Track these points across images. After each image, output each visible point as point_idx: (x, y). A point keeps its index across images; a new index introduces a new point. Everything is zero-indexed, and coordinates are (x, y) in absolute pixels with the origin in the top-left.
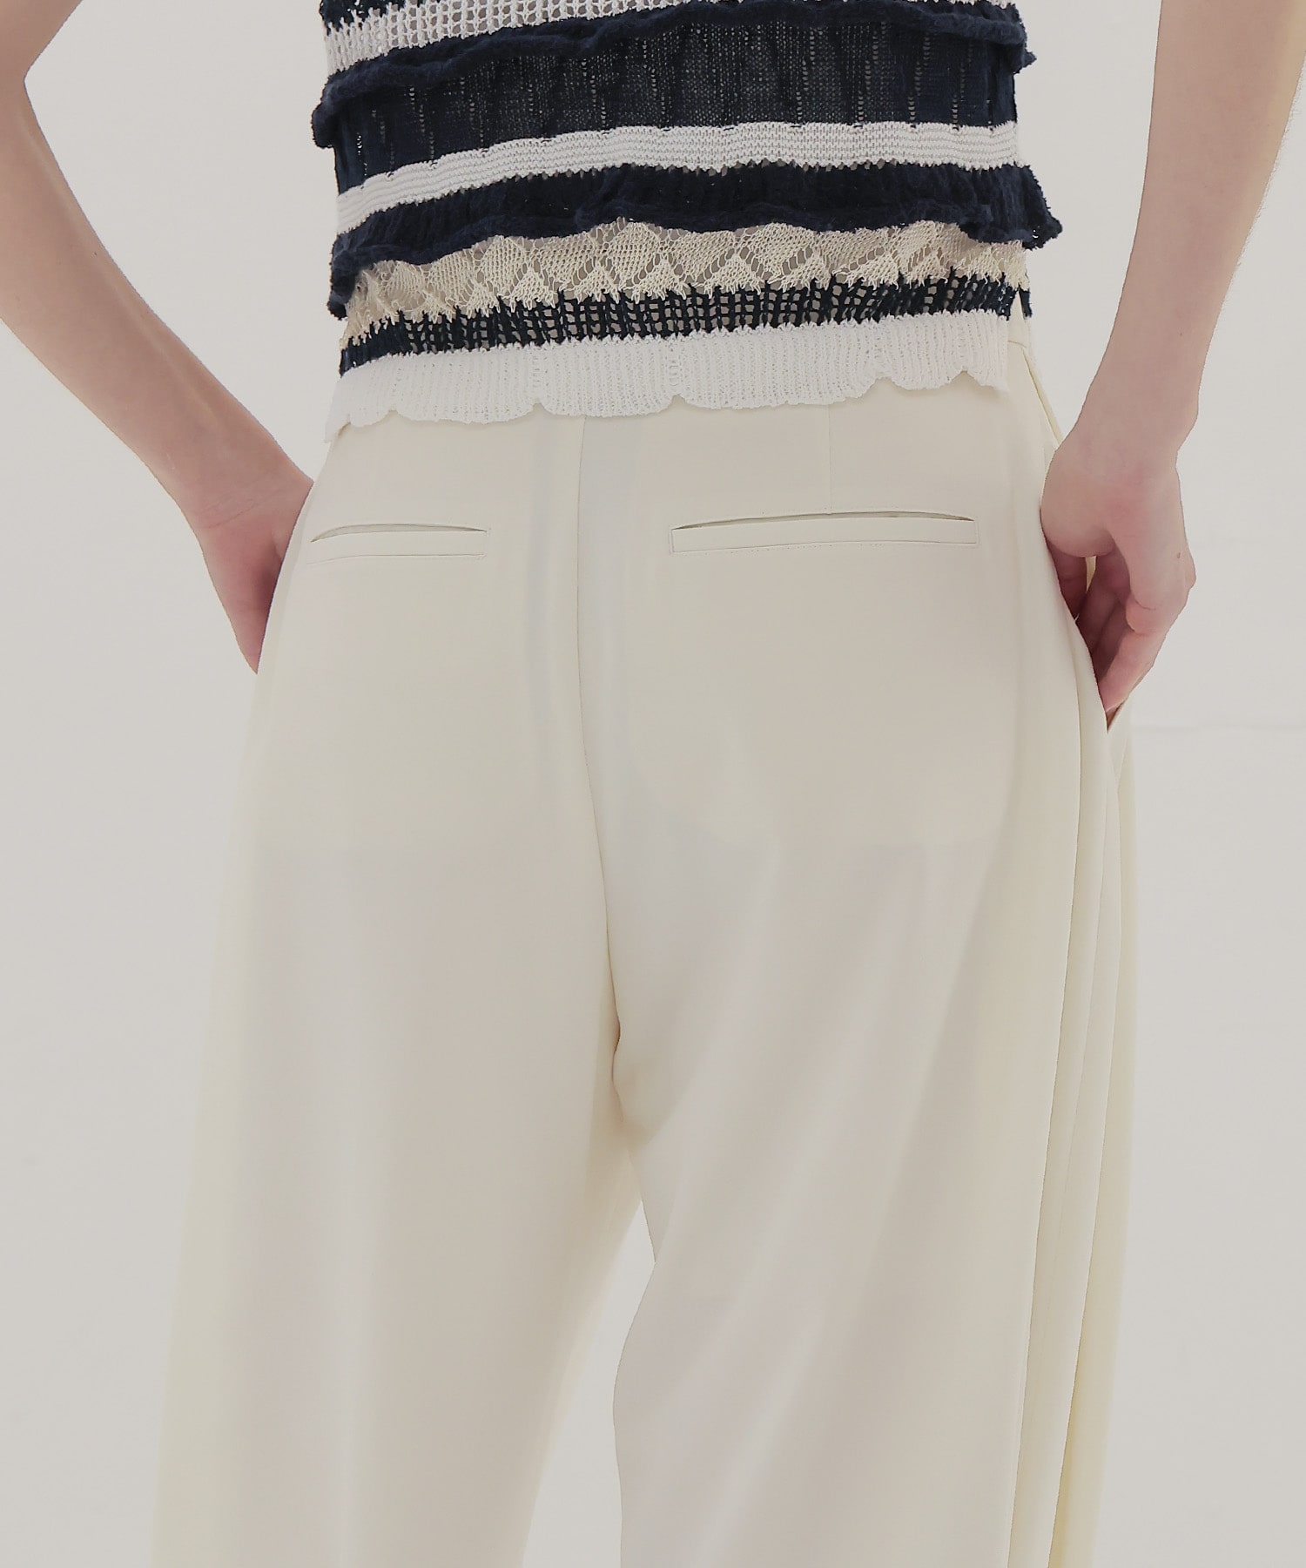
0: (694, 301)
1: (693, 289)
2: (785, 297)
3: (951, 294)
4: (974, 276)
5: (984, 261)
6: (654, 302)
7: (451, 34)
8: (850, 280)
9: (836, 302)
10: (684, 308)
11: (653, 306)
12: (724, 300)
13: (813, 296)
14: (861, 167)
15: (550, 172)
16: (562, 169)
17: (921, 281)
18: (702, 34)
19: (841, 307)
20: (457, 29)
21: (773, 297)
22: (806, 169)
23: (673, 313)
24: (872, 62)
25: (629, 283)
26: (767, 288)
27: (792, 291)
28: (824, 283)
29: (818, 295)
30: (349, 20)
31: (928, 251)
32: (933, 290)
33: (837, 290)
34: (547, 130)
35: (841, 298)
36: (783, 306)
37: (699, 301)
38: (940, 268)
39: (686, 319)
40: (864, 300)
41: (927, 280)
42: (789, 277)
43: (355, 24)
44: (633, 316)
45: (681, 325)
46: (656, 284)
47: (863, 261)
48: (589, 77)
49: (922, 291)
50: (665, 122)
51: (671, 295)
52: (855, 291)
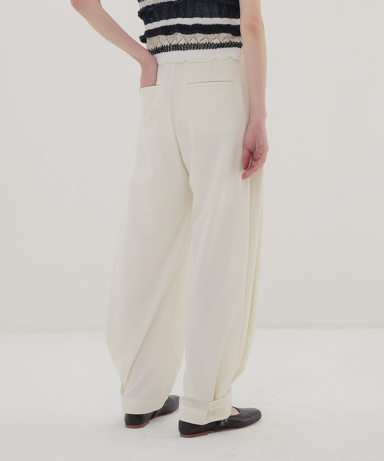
0: (188, 45)
1: (188, 43)
2: (201, 45)
3: (229, 45)
4: (234, 42)
5: (236, 40)
6: (182, 45)
7: (153, 4)
8: (211, 43)
9: (209, 46)
10: (187, 46)
11: (182, 46)
12: (192, 45)
13: (206, 45)
14: (213, 24)
15: (168, 25)
16: (170, 25)
17: (225, 42)
18: (188, 4)
19: (210, 47)
20: (154, 3)
21: (199, 45)
22: (203, 25)
23: (185, 47)
24: (215, 8)
25: (178, 42)
26: (198, 43)
27: (202, 44)
28: (208, 43)
29: (207, 45)
30: (141, 1)
31: (226, 38)
32: (227, 44)
33: (209, 44)
34: (168, 18)
35: (210, 45)
36: (201, 46)
37: (189, 45)
38: (228, 40)
39: (187, 48)
40: (214, 46)
41: (226, 42)
42: (201, 42)
43: (142, 2)
44: (179, 47)
45: (186, 49)
46: (182, 42)
47: (213, 40)
48: (173, 10)
49: (225, 44)
50: (183, 17)
51: (185, 44)
52: (212, 44)
